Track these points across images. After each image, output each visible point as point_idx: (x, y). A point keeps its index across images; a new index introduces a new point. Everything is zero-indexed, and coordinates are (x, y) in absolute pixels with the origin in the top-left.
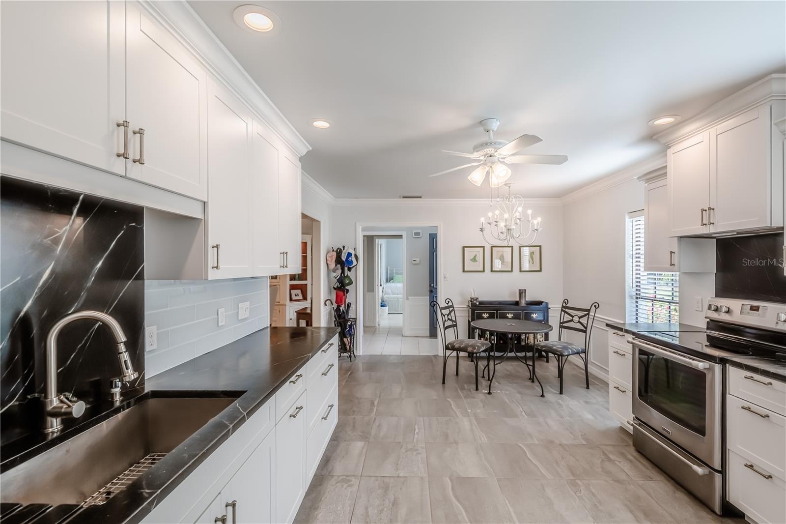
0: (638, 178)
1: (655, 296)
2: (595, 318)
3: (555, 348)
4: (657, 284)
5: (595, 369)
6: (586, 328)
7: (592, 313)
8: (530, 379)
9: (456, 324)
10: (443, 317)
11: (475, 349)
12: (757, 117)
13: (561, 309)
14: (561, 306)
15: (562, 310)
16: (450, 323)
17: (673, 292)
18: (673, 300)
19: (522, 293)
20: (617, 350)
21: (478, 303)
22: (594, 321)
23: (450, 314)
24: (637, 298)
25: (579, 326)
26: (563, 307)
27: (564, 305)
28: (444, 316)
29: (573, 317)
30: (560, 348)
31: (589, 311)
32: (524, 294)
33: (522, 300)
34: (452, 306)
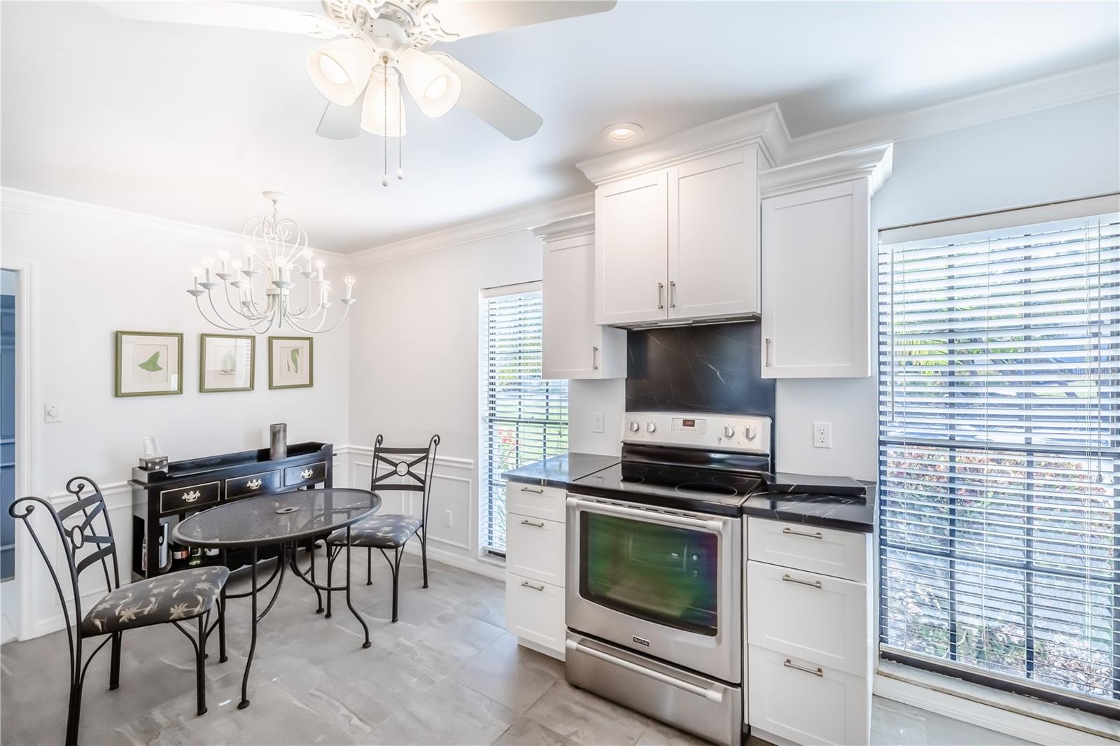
0: (534, 231)
1: (520, 415)
2: (435, 462)
3: (380, 534)
4: (522, 398)
5: (447, 553)
6: (423, 482)
7: (431, 456)
8: (320, 611)
9: (113, 544)
10: (69, 539)
11: (196, 603)
12: (741, 161)
13: (373, 454)
14: (373, 449)
15: (376, 456)
16: (90, 549)
17: (547, 408)
18: (547, 419)
19: (279, 431)
20: (527, 518)
21: (166, 470)
22: (435, 466)
23: (88, 522)
24: (491, 421)
25: (413, 482)
26: (377, 450)
27: (378, 446)
28: (70, 534)
29: (395, 465)
30: (390, 532)
31: (426, 451)
32: (282, 433)
33: (277, 447)
34: (98, 497)
